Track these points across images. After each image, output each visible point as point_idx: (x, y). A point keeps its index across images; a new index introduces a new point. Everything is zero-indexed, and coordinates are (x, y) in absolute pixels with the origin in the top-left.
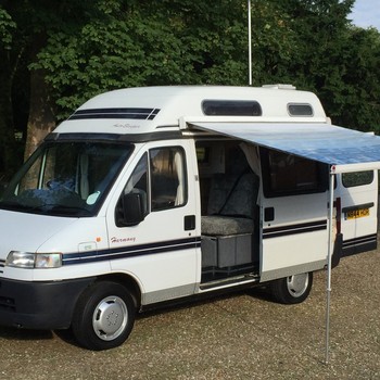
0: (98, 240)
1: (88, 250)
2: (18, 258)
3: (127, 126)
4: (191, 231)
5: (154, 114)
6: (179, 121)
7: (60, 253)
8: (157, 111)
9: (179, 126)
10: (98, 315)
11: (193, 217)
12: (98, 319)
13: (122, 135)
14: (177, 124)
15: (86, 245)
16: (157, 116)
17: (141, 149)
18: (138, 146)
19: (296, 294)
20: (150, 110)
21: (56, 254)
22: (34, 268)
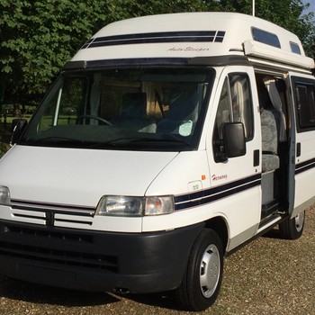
0: (203, 178)
1: (197, 190)
3: (189, 49)
4: (256, 167)
5: (220, 36)
6: (243, 45)
7: (172, 196)
8: (222, 33)
9: (244, 51)
10: (203, 269)
11: (258, 151)
12: (203, 274)
13: (190, 59)
14: (242, 48)
15: (195, 184)
16: (225, 38)
17: (222, 73)
18: (218, 70)
19: (299, 229)
20: (213, 33)
21: (168, 196)
22: (143, 215)
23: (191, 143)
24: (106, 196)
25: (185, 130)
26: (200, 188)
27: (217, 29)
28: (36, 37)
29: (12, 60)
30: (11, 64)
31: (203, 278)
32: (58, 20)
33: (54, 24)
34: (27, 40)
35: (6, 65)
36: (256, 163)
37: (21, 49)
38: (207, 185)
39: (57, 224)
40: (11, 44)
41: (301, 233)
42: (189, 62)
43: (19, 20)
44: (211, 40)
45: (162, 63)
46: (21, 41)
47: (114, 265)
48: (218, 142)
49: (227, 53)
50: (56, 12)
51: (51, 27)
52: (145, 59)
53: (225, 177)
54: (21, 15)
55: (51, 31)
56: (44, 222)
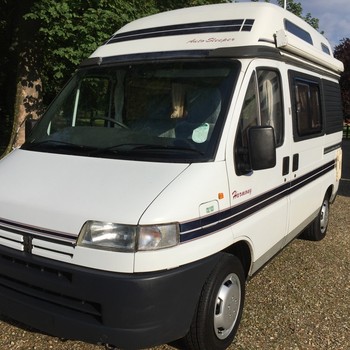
0: (221, 196)
1: (211, 213)
2: (99, 233)
3: (211, 40)
4: (286, 176)
5: (248, 25)
6: (275, 36)
7: (176, 223)
8: (251, 22)
9: (275, 43)
10: (219, 306)
11: (288, 158)
12: (218, 313)
13: (211, 50)
14: (273, 40)
15: (208, 205)
16: (254, 26)
17: (249, 66)
18: (244, 62)
19: (323, 231)
20: (241, 21)
21: (171, 224)
22: (136, 249)
23: (206, 152)
24: (90, 222)
25: (200, 135)
26: (216, 210)
27: (245, 17)
28: (83, 46)
29: (64, 67)
30: (62, 70)
31: (218, 318)
32: (103, 30)
33: (99, 34)
34: (76, 49)
35: (57, 71)
36: (285, 171)
37: (70, 56)
38: (224, 205)
39: (35, 251)
40: (61, 52)
41: (325, 234)
42: (210, 54)
43: (69, 30)
44: (237, 29)
45: (179, 56)
46: (71, 50)
47: (97, 313)
48: (241, 150)
49: (256, 43)
50: (101, 23)
51: (97, 37)
52: (162, 53)
53: (249, 191)
54: (71, 26)
55: (97, 40)
56: (21, 248)
